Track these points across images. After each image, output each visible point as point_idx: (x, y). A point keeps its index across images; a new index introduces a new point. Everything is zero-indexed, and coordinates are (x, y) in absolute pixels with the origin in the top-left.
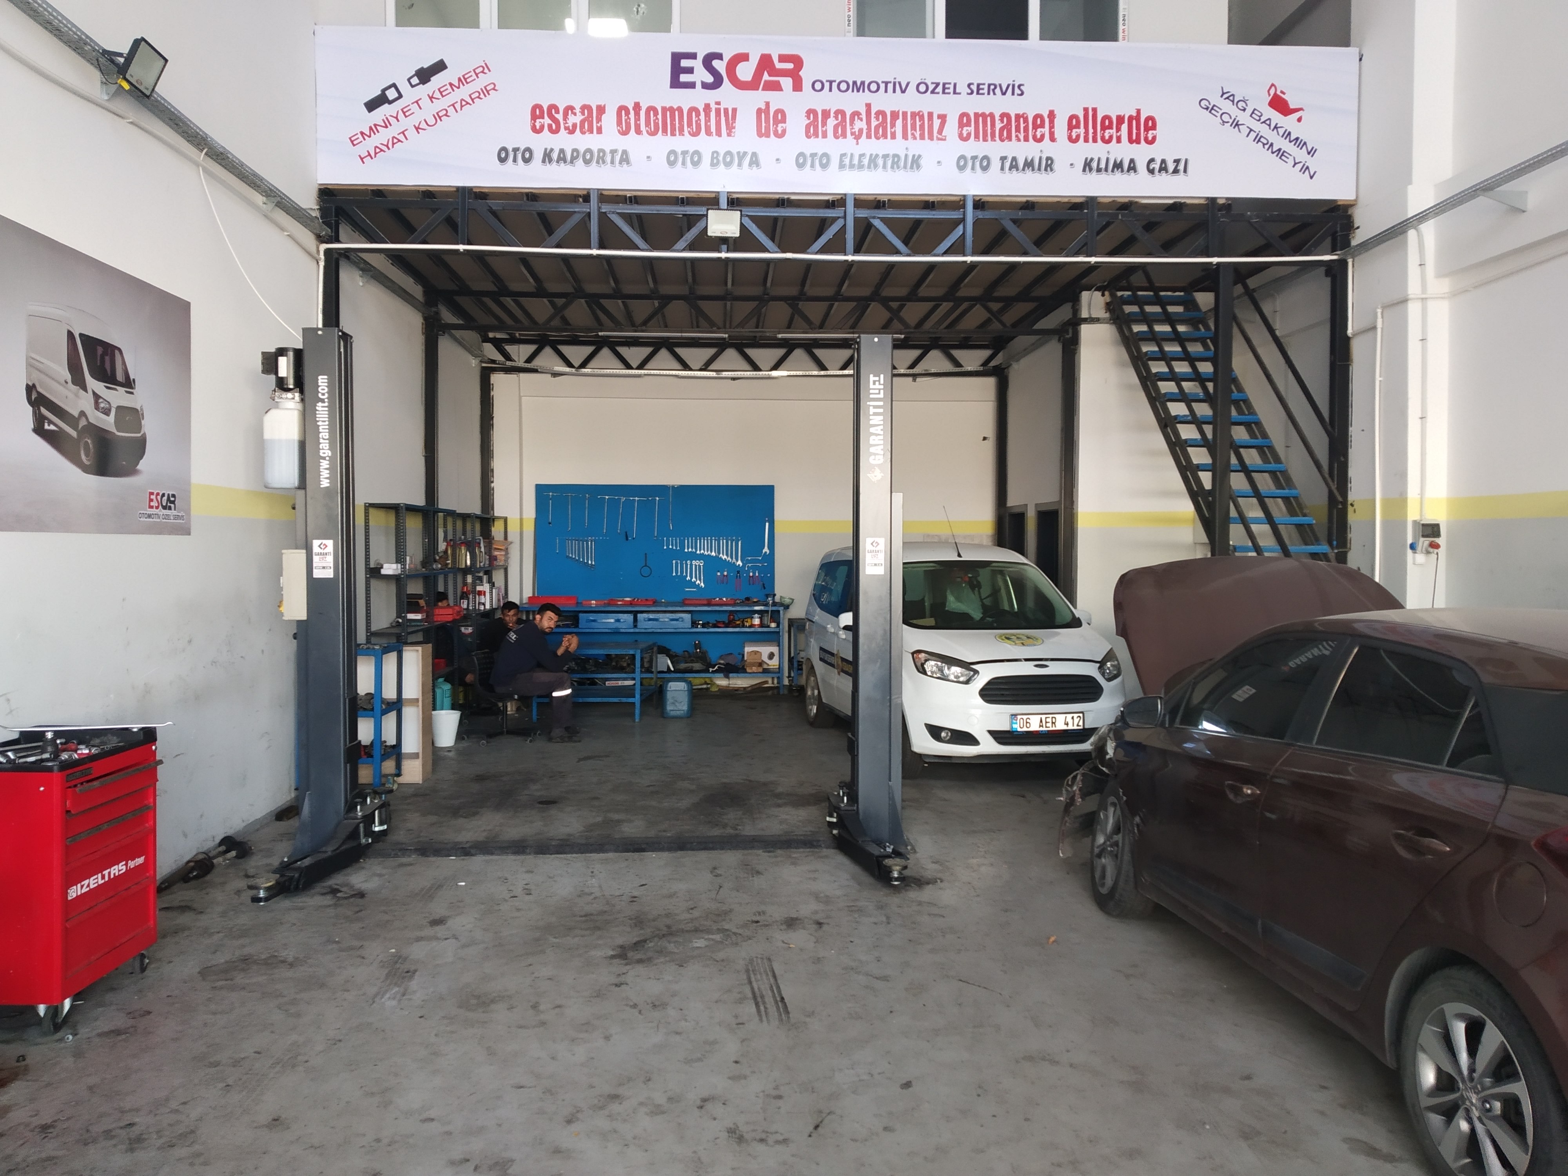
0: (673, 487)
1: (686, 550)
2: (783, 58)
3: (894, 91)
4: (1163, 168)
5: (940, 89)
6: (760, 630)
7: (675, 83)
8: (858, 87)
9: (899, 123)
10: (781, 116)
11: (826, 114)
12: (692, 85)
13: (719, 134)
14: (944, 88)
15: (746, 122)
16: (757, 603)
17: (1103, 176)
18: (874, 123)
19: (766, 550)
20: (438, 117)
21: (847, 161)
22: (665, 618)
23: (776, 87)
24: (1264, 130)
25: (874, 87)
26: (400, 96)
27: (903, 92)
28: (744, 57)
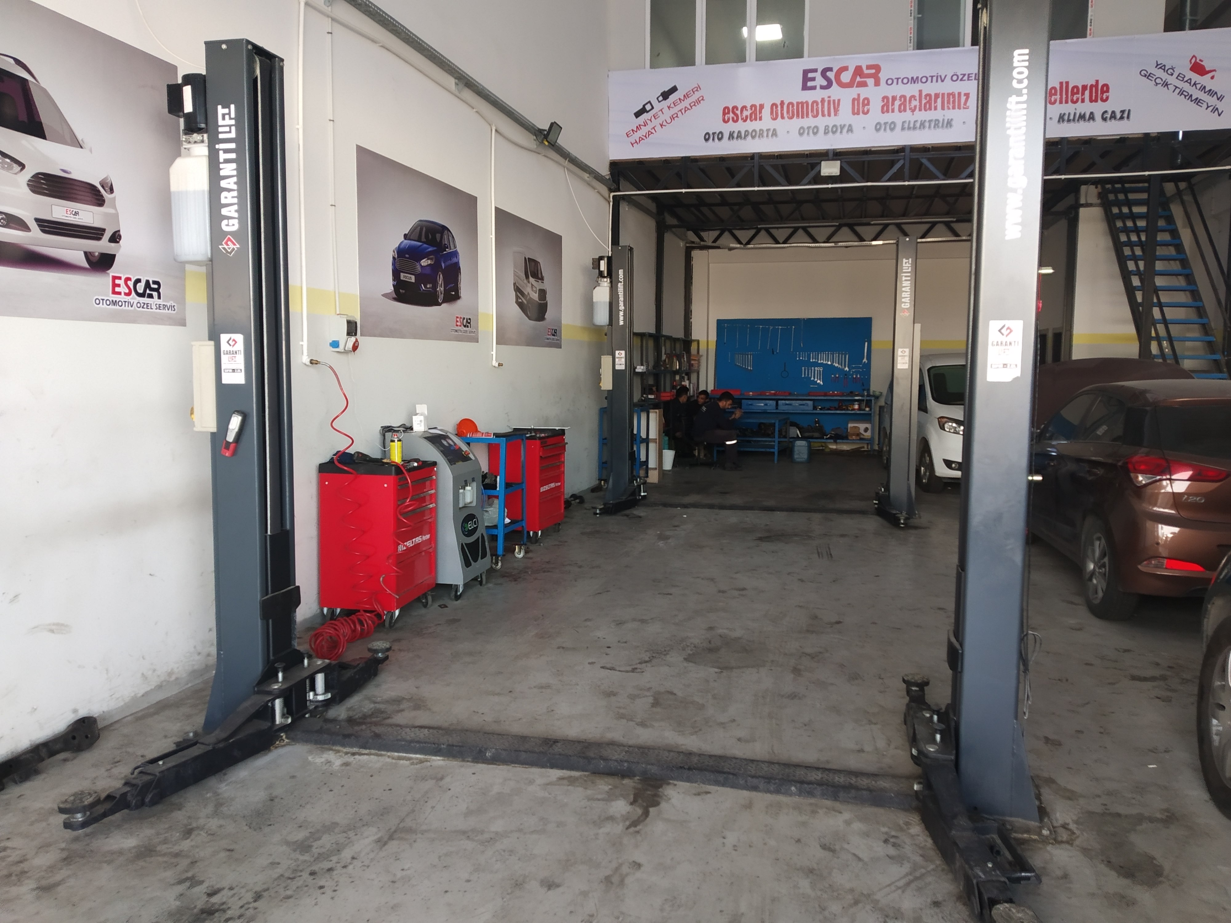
0: (804, 319)
1: (811, 361)
2: (869, 67)
3: (937, 81)
4: (1113, 116)
5: (966, 78)
6: (858, 412)
7: (805, 87)
8: (914, 80)
9: (939, 100)
10: (867, 102)
11: (894, 98)
12: (814, 88)
13: (829, 115)
14: (969, 77)
15: (846, 107)
16: (857, 395)
17: (1072, 124)
18: (924, 101)
19: (865, 360)
20: (672, 118)
21: (906, 125)
22: (796, 403)
23: (864, 84)
24: (1186, 87)
25: (924, 80)
26: (653, 108)
27: (942, 81)
28: (845, 69)
